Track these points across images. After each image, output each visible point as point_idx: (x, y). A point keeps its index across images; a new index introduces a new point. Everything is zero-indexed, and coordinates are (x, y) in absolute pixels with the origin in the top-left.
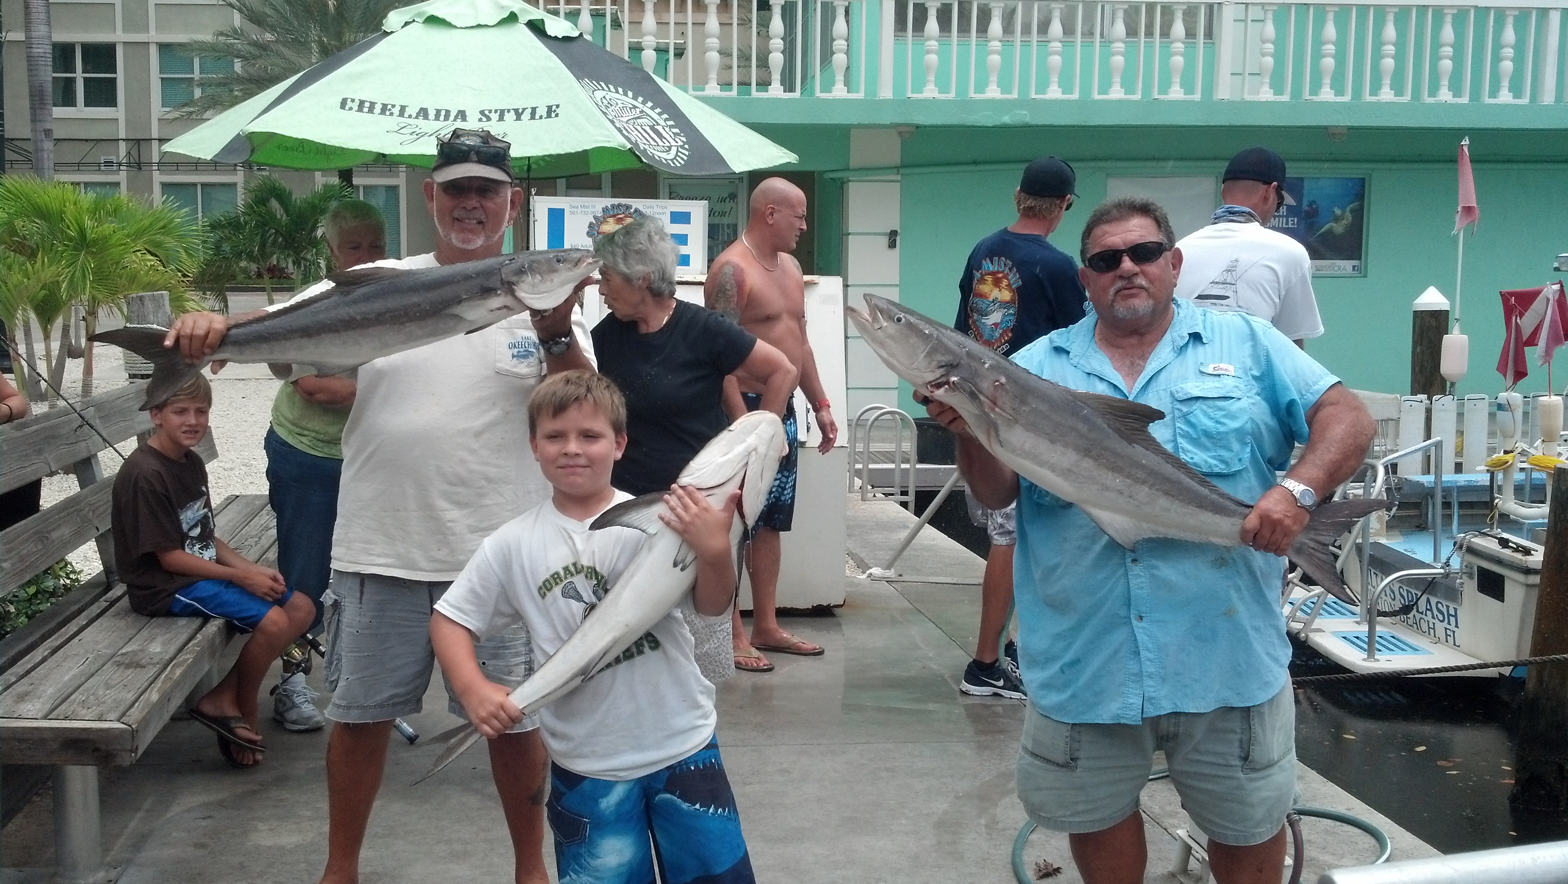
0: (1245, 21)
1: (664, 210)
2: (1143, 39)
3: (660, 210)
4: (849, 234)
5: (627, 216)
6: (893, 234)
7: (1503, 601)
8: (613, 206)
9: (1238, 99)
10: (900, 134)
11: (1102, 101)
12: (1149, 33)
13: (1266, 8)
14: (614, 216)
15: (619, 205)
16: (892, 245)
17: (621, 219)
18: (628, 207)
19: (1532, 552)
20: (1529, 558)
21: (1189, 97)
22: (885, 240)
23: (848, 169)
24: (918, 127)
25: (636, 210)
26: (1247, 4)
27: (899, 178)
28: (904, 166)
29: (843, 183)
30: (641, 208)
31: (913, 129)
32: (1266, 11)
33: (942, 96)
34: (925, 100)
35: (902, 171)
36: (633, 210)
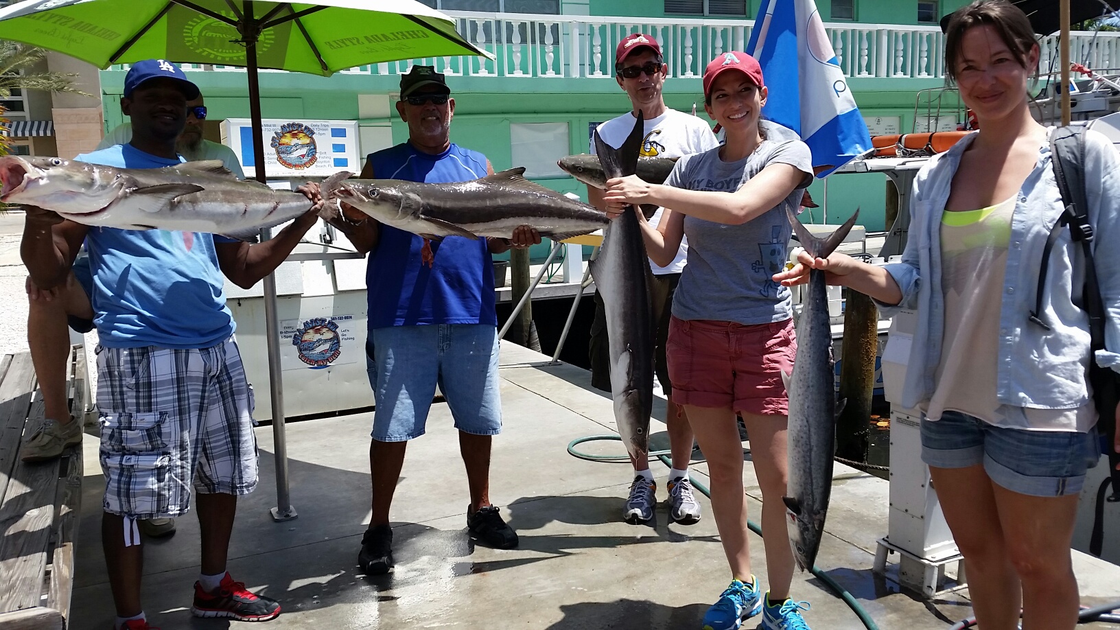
0: (584, 34)
1: (327, 128)
3: (323, 128)
5: (299, 132)
8: (288, 125)
10: (391, 97)
14: (290, 132)
15: (293, 125)
17: (296, 134)
18: (301, 126)
21: (558, 76)
25: (306, 128)
27: (390, 124)
28: (391, 117)
30: (310, 126)
35: (391, 120)
36: (303, 128)
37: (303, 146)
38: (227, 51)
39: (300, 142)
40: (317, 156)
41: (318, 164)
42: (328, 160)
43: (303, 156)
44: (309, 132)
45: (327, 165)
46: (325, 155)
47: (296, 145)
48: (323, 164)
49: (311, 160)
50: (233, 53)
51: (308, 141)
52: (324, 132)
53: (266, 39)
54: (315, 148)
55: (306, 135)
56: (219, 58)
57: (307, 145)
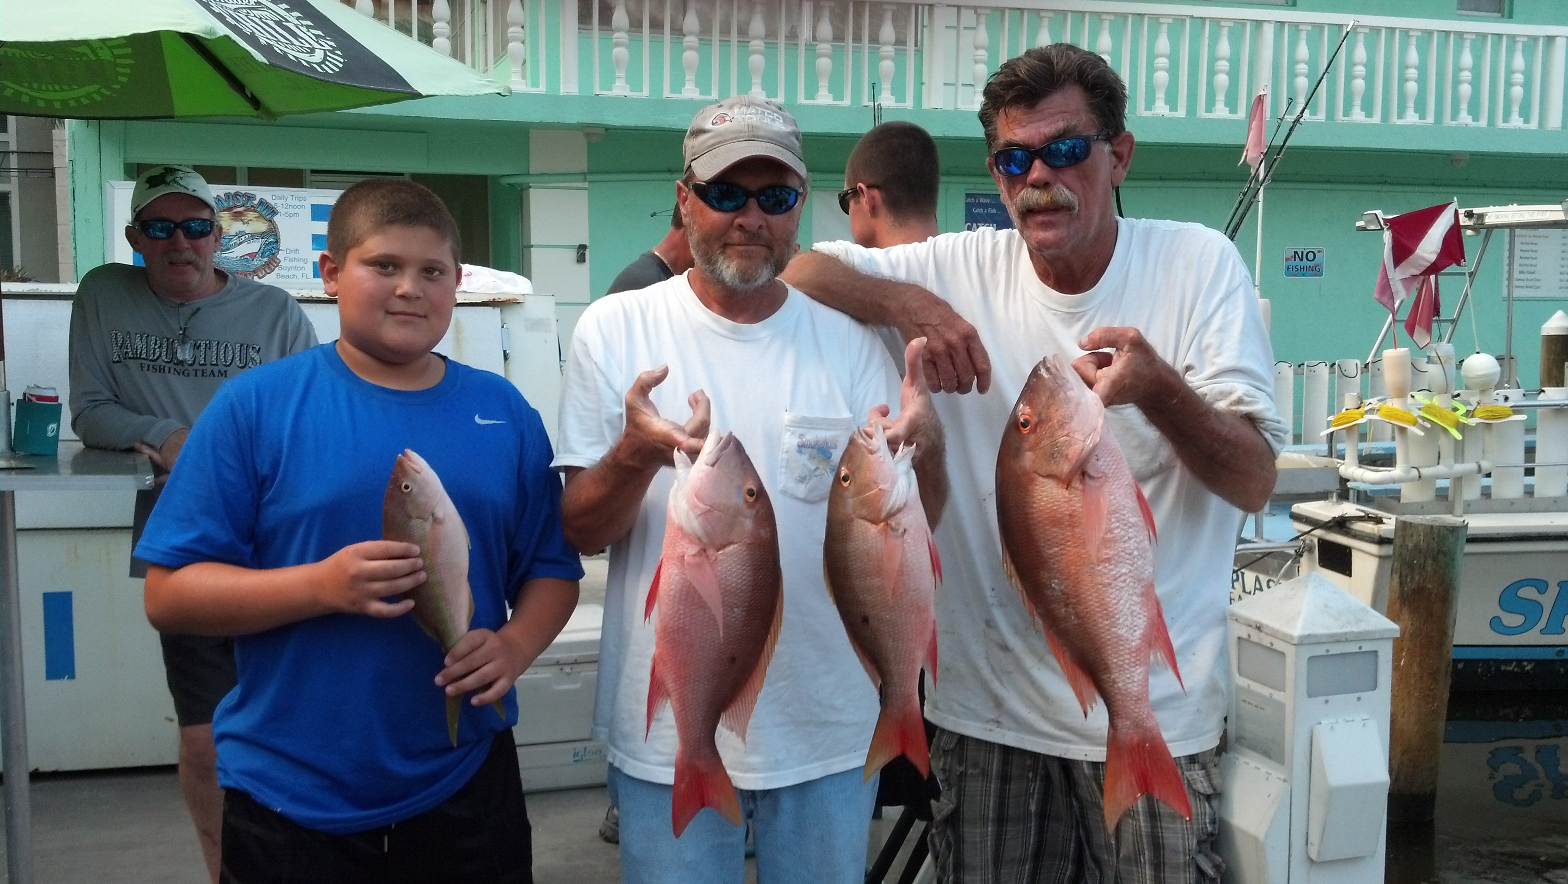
0: (957, 28)
1: (303, 203)
2: (851, 44)
3: (297, 203)
4: (532, 246)
5: (248, 210)
6: (583, 247)
7: (1350, 575)
8: (228, 195)
9: (952, 108)
10: (587, 135)
11: (807, 106)
12: (857, 38)
13: (979, 11)
14: (229, 209)
15: (237, 194)
16: (581, 259)
17: (240, 213)
18: (250, 197)
19: (1384, 520)
20: (1382, 526)
21: (900, 105)
22: (573, 254)
23: (528, 174)
24: (607, 128)
25: (262, 202)
26: (959, 7)
27: (586, 185)
28: (591, 172)
29: (522, 190)
30: (269, 199)
31: (603, 131)
32: (978, 15)
33: (635, 95)
34: (617, 98)
35: (589, 177)
36: (256, 202)
37: (253, 236)
38: (51, 88)
39: (248, 229)
40: (280, 256)
41: (283, 272)
42: (301, 264)
43: (253, 255)
44: (268, 211)
45: (298, 273)
46: (296, 256)
47: (240, 234)
48: (291, 272)
49: (267, 264)
50: (62, 90)
51: (262, 227)
52: (296, 211)
53: (115, 57)
54: (277, 242)
55: (261, 216)
56: (41, 104)
57: (262, 235)
